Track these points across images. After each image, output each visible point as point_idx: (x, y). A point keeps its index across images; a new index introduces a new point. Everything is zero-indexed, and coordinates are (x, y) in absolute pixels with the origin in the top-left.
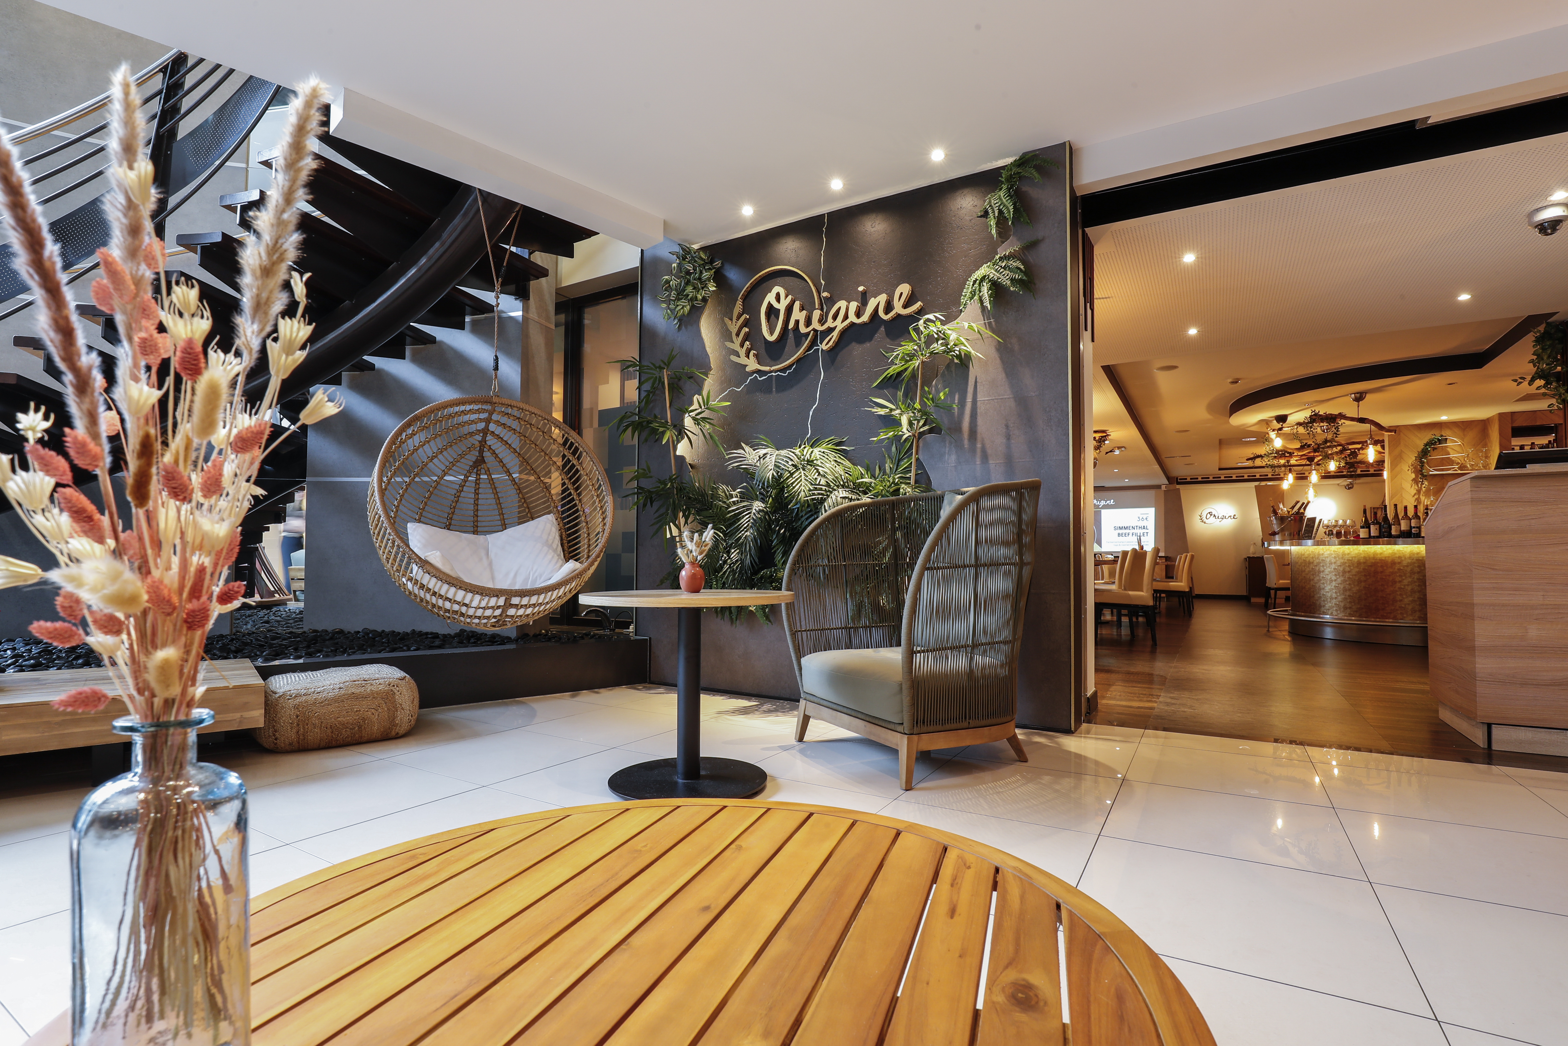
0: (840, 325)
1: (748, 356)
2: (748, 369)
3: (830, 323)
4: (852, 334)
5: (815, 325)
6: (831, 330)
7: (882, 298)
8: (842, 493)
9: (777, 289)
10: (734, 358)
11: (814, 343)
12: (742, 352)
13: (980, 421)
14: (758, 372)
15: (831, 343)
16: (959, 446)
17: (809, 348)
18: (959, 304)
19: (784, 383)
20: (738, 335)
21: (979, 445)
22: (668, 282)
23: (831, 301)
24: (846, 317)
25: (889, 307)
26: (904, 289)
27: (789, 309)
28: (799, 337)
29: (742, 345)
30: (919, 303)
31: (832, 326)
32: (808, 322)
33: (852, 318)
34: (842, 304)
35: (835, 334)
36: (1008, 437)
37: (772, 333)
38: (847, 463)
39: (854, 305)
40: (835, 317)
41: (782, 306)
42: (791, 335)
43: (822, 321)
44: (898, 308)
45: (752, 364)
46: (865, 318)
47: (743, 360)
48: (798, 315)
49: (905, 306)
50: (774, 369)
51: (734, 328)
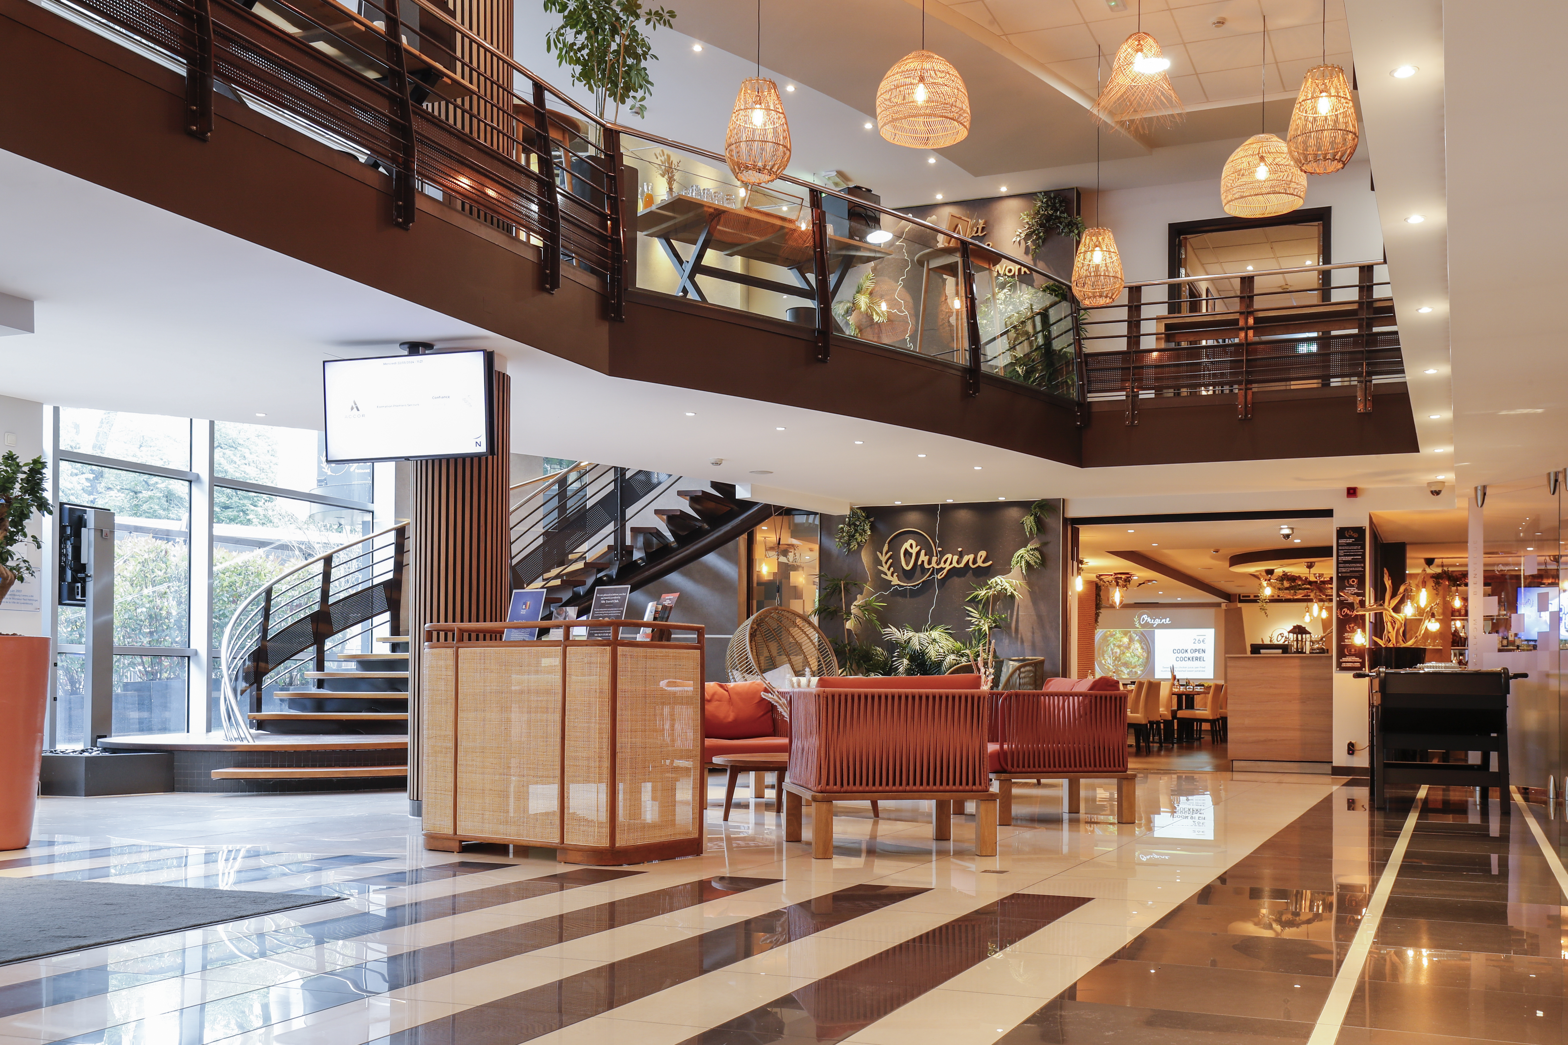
0: (948, 567)
1: (892, 575)
2: (893, 583)
3: (942, 565)
4: (953, 572)
5: (934, 564)
6: (942, 569)
7: (971, 556)
8: (953, 657)
9: (910, 541)
10: (883, 576)
11: (932, 573)
12: (889, 573)
13: (1020, 624)
14: (898, 585)
15: (943, 576)
16: (1009, 635)
17: (929, 576)
18: (1011, 565)
19: (914, 593)
20: (886, 563)
21: (1019, 636)
22: (842, 528)
23: (942, 554)
24: (951, 563)
25: (975, 562)
26: (983, 554)
27: (918, 554)
28: (924, 570)
29: (889, 569)
30: (991, 562)
31: (944, 567)
32: (929, 563)
33: (955, 564)
34: (949, 556)
35: (945, 571)
36: (1033, 633)
37: (907, 565)
38: (951, 639)
39: (956, 558)
40: (945, 562)
41: (914, 551)
42: (919, 568)
43: (938, 564)
44: (980, 563)
45: (895, 581)
46: (962, 565)
47: (889, 578)
48: (923, 557)
49: (983, 562)
50: (908, 585)
51: (883, 559)
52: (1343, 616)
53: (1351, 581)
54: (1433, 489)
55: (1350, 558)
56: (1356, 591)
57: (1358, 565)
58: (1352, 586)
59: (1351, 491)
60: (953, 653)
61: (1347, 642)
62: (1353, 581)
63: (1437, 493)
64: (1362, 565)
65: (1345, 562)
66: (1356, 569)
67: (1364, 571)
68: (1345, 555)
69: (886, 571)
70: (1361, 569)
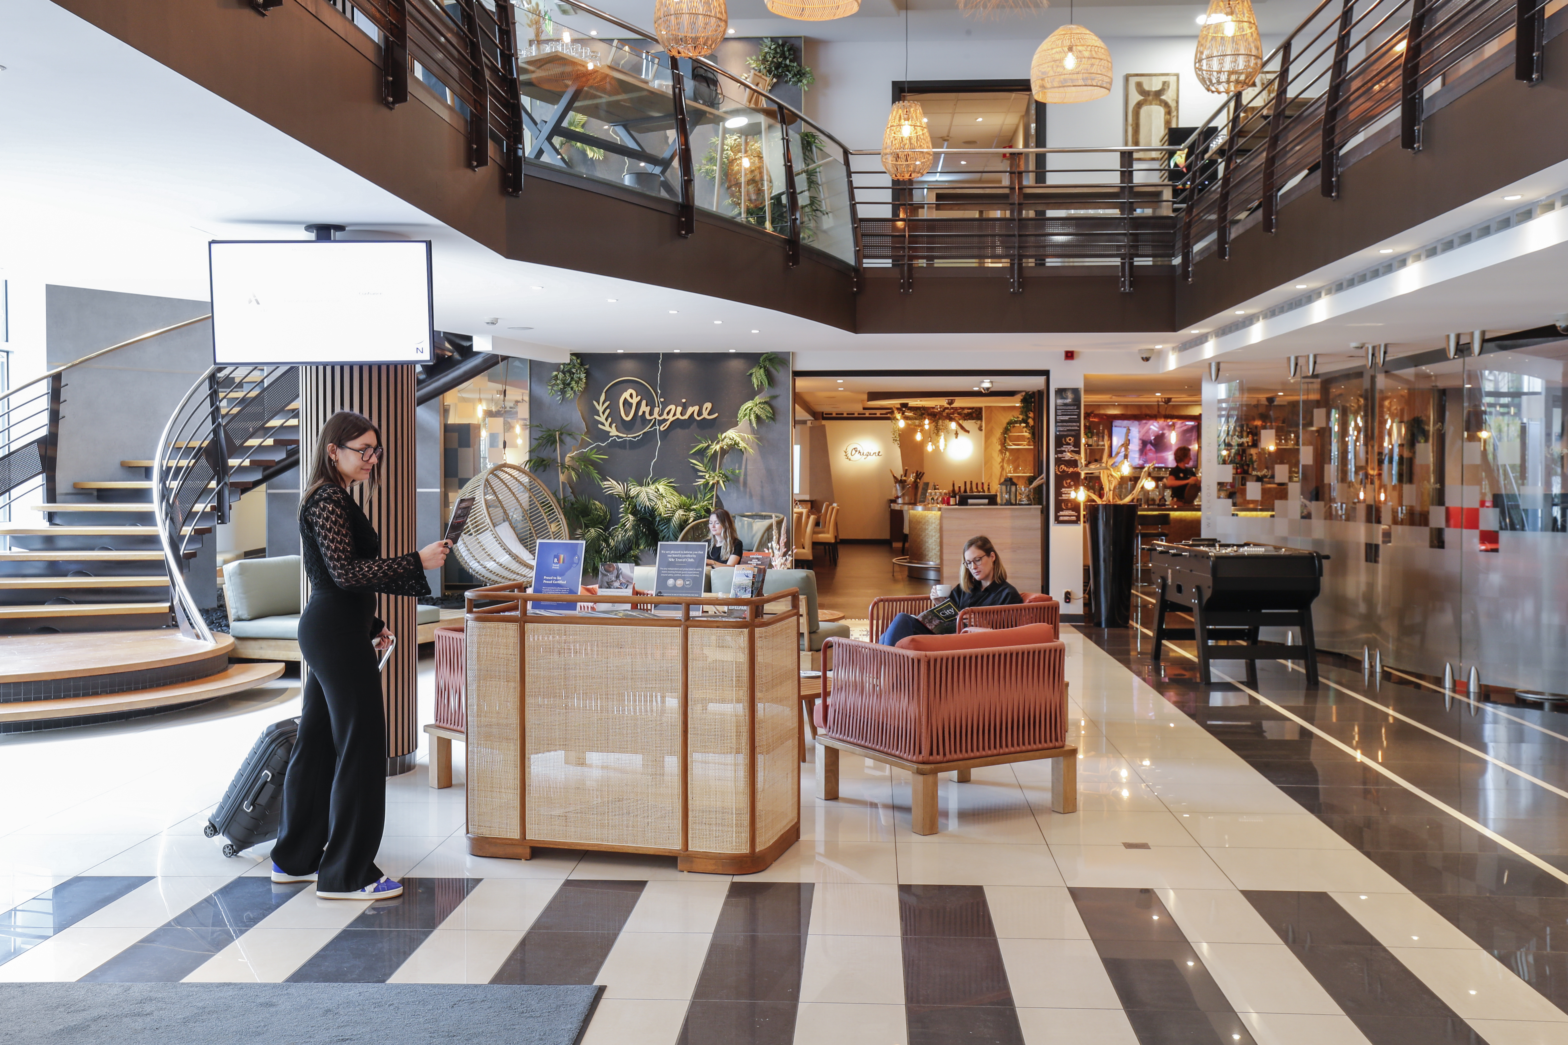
0: (671, 418)
1: (610, 426)
2: (611, 434)
3: (665, 416)
4: (676, 423)
5: (656, 415)
6: (665, 420)
7: (696, 408)
8: (681, 512)
9: (630, 391)
10: (600, 426)
11: (654, 424)
12: (607, 424)
13: (749, 478)
14: (617, 436)
15: (665, 427)
16: (738, 489)
17: (651, 428)
18: (737, 418)
19: (633, 445)
20: (603, 413)
21: (748, 490)
22: (556, 376)
23: (665, 405)
24: (674, 415)
25: (700, 413)
26: (708, 405)
27: (639, 404)
28: (644, 421)
29: (606, 420)
30: (717, 415)
31: (667, 418)
32: (651, 414)
33: (678, 416)
34: (673, 407)
35: (668, 423)
36: (762, 487)
37: (627, 415)
38: (675, 493)
39: (679, 409)
40: (668, 413)
41: (634, 401)
42: (639, 419)
43: (661, 415)
44: (705, 415)
45: (614, 432)
46: (686, 417)
47: (607, 428)
48: (644, 408)
49: (709, 414)
50: (629, 437)
51: (601, 409)
52: (1060, 472)
53: (1068, 440)
54: (1144, 356)
55: (1067, 418)
56: (1073, 449)
57: (1075, 424)
58: (1069, 444)
59: (1069, 354)
60: (680, 508)
61: (1064, 497)
62: (1070, 440)
63: (1147, 359)
64: (1078, 424)
65: (1063, 421)
66: (1073, 428)
67: (1080, 430)
68: (1063, 415)
69: (604, 421)
70: (1076, 428)
